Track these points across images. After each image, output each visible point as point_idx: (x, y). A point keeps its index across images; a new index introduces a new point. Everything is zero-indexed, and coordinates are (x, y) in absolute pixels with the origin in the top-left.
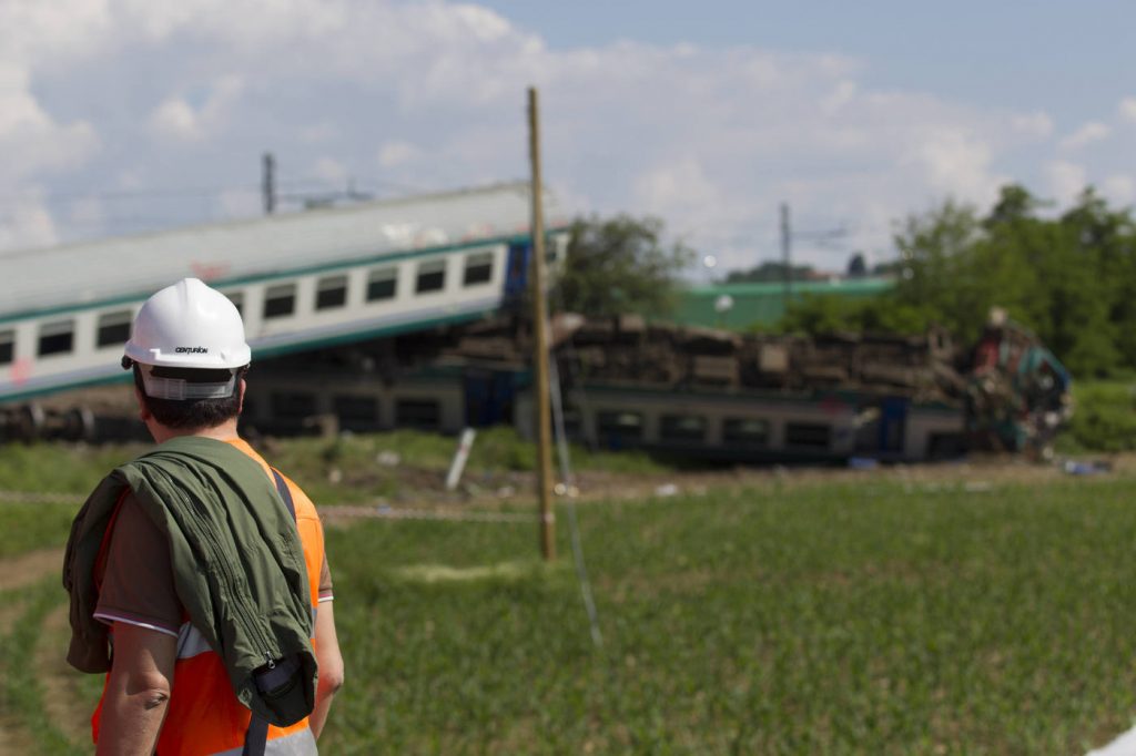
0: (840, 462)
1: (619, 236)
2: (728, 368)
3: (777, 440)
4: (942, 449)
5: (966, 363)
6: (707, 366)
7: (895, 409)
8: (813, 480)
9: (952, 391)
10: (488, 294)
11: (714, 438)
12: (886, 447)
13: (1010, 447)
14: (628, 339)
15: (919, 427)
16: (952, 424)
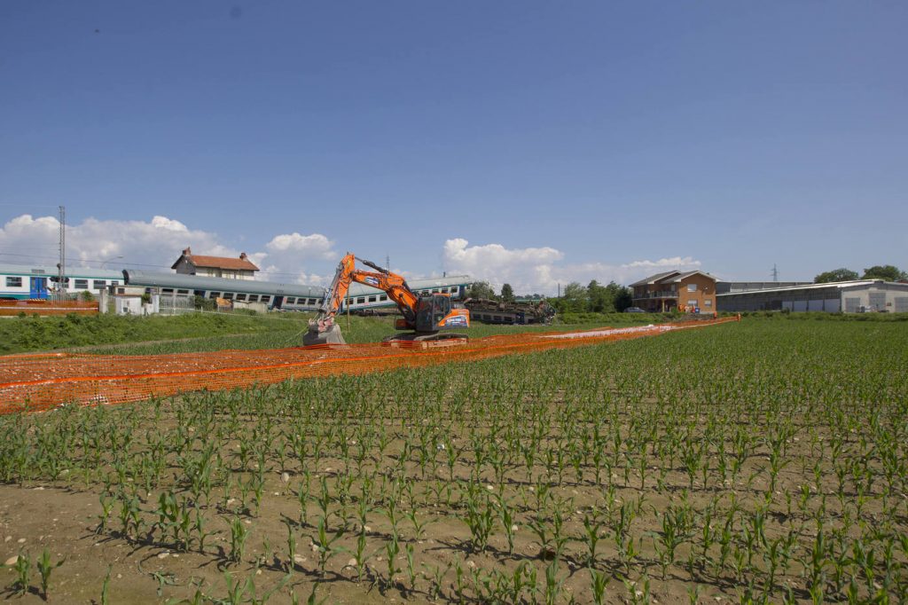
0: (512, 324)
1: (482, 285)
2: (494, 307)
3: (503, 319)
4: (531, 322)
5: (537, 307)
6: (491, 307)
7: (522, 315)
8: (506, 326)
9: (532, 312)
10: (456, 294)
11: (493, 319)
12: (521, 322)
13: (543, 322)
14: (480, 302)
15: (527, 318)
16: (532, 318)
